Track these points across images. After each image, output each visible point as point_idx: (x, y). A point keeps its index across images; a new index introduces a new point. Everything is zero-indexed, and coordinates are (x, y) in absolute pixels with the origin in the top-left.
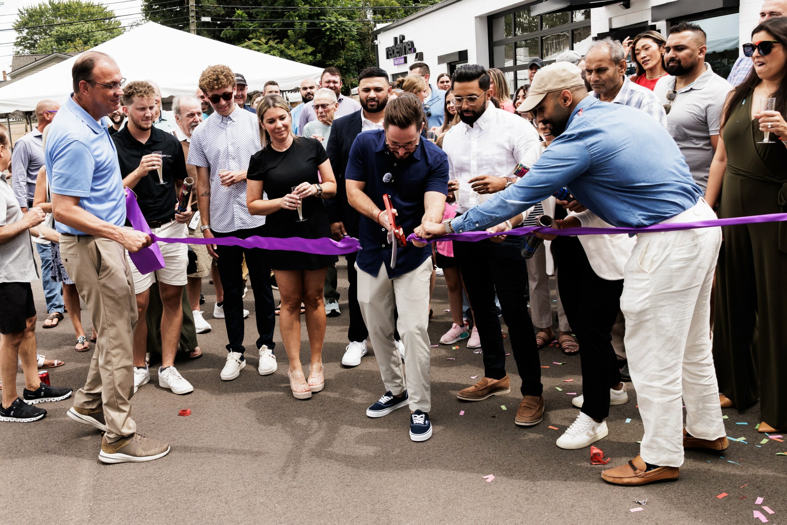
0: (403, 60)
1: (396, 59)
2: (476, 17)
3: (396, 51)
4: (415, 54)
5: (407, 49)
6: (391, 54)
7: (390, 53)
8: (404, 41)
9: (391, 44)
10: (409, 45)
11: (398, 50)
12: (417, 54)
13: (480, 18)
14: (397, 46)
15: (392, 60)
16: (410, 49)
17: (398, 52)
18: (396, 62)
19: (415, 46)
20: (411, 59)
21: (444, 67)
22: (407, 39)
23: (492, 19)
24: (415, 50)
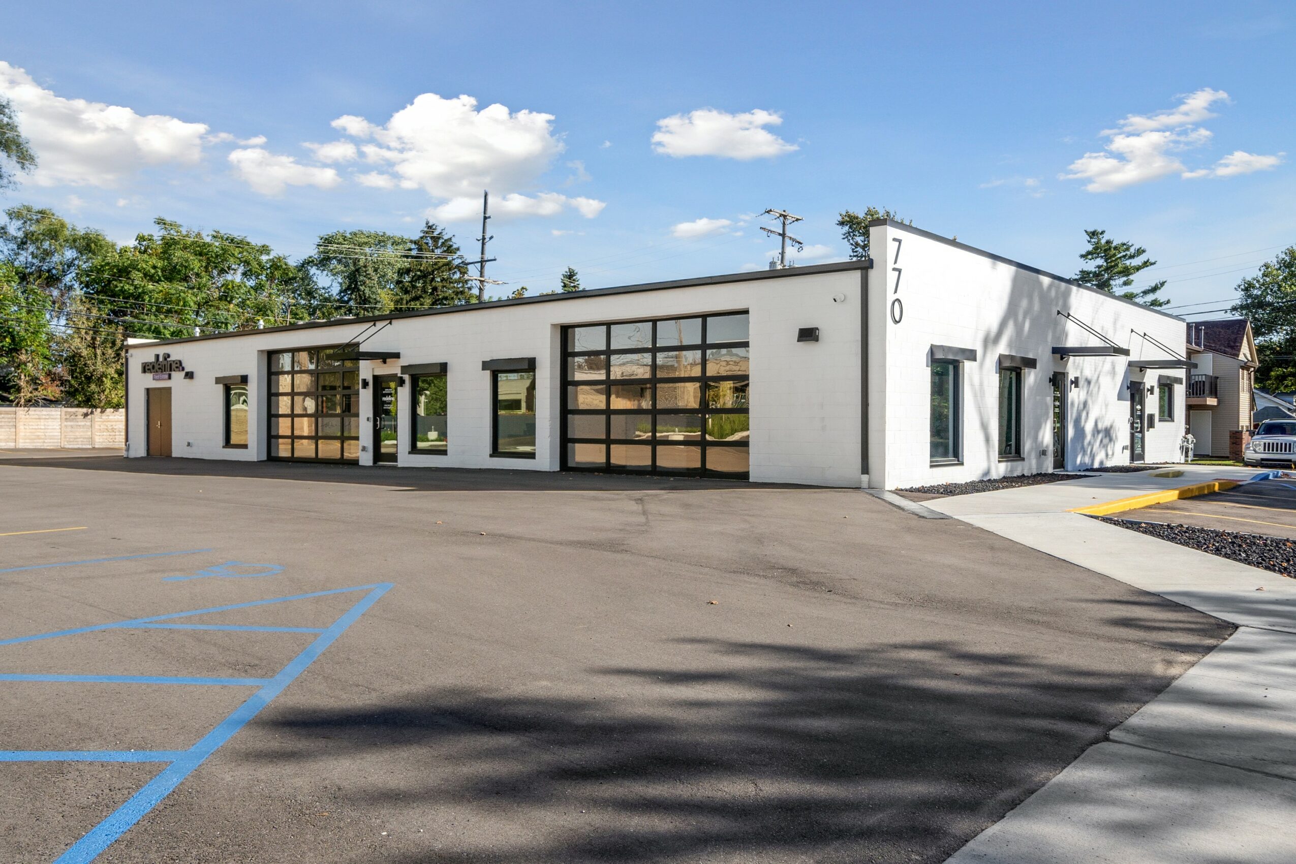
0: (167, 376)
2: (258, 351)
4: (183, 374)
5: (173, 367)
6: (148, 369)
7: (146, 368)
8: (168, 359)
9: (152, 359)
10: (176, 363)
11: (160, 367)
12: (186, 373)
13: (261, 352)
14: (158, 363)
15: (149, 376)
16: (177, 368)
17: (159, 369)
19: (183, 365)
20: (178, 376)
21: (220, 387)
22: (172, 358)
23: (271, 354)
24: (183, 369)
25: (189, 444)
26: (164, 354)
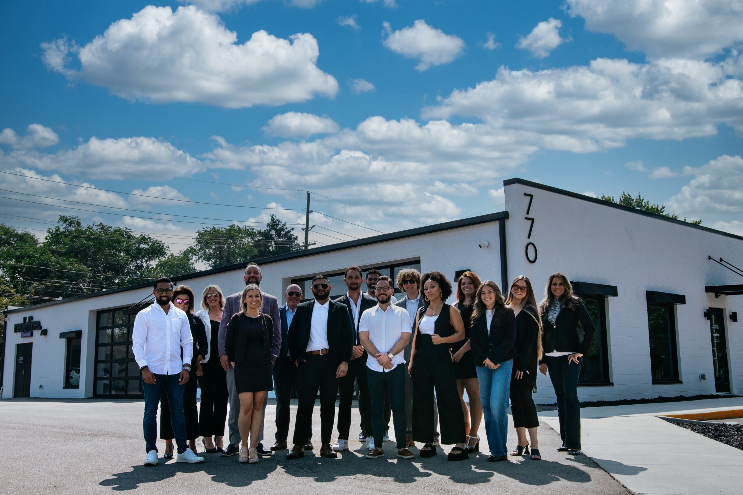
0: (30, 334)
1: (23, 333)
2: (90, 311)
3: (24, 327)
4: (40, 331)
5: (34, 327)
6: (19, 329)
7: (18, 328)
8: (32, 321)
9: (21, 321)
10: (37, 324)
11: (26, 327)
12: (43, 331)
13: (91, 312)
14: (25, 324)
15: (19, 334)
16: (37, 327)
17: (25, 328)
18: (23, 335)
19: (41, 325)
20: (37, 333)
21: (64, 341)
22: (35, 320)
23: (99, 313)
24: (41, 328)
25: (41, 387)
26: (29, 317)
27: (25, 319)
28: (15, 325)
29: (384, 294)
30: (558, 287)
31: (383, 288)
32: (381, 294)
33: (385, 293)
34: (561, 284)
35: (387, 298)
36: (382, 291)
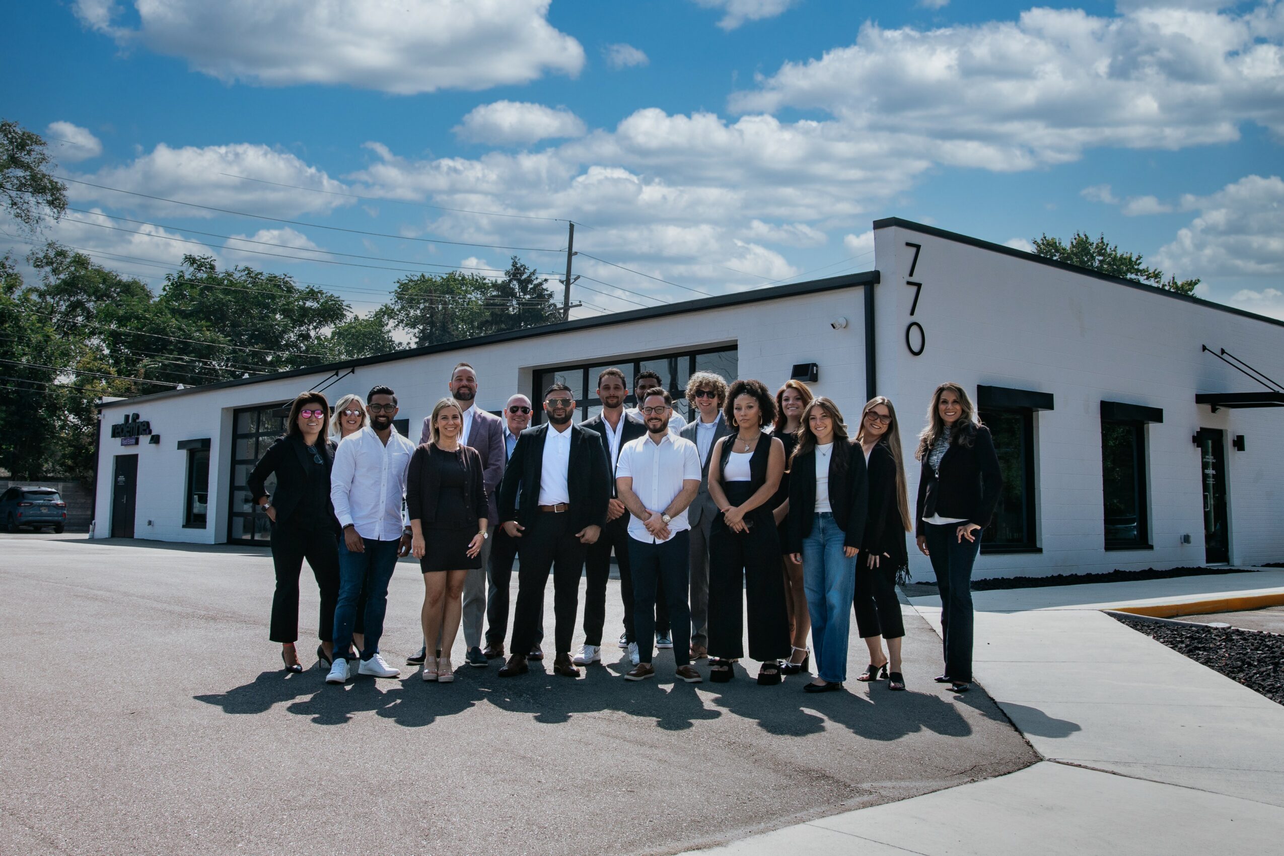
0: (134, 441)
1: (125, 440)
2: (223, 409)
4: (149, 437)
5: (141, 430)
6: (118, 433)
7: (117, 431)
8: (137, 421)
9: (121, 421)
10: (144, 425)
11: (129, 429)
12: (153, 437)
13: (225, 410)
14: (128, 425)
15: (118, 440)
16: (145, 430)
17: (128, 432)
18: (125, 442)
19: (151, 428)
20: (144, 439)
21: (184, 453)
22: (141, 419)
23: (238, 413)
24: (150, 432)
25: (150, 523)
26: (134, 414)
27: (127, 417)
28: (113, 426)
29: (656, 419)
30: (950, 406)
31: (654, 409)
32: (652, 419)
33: (658, 417)
34: (955, 402)
35: (661, 425)
36: (653, 414)
